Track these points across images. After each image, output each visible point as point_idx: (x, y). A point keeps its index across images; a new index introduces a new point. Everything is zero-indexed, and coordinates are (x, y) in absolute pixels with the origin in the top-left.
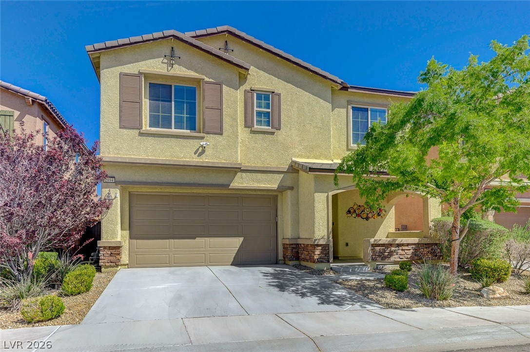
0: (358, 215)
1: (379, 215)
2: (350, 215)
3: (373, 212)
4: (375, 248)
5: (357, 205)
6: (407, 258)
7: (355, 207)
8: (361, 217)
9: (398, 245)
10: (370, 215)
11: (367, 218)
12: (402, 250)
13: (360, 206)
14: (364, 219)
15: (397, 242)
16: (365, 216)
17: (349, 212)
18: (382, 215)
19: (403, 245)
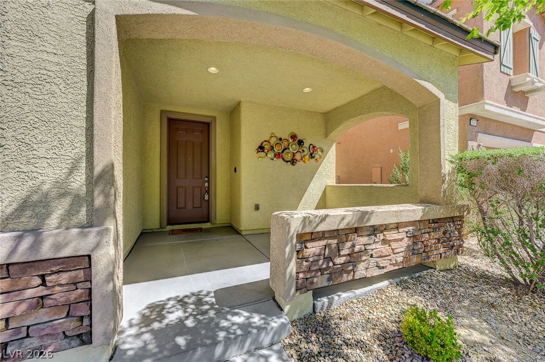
0: (278, 156)
1: (312, 156)
2: (263, 154)
3: (303, 150)
4: (308, 245)
5: (275, 136)
6: (394, 265)
7: (273, 141)
8: (283, 159)
9: (375, 230)
10: (298, 156)
11: (293, 162)
12: (385, 242)
13: (281, 139)
14: (287, 162)
15: (374, 221)
16: (289, 157)
17: (261, 148)
18: (317, 156)
19: (385, 228)
